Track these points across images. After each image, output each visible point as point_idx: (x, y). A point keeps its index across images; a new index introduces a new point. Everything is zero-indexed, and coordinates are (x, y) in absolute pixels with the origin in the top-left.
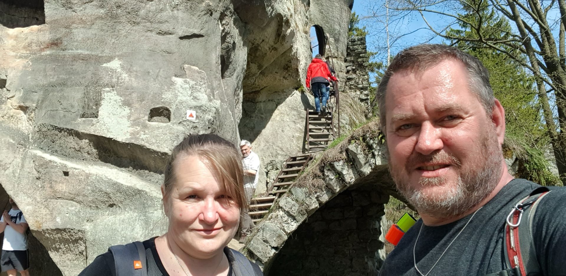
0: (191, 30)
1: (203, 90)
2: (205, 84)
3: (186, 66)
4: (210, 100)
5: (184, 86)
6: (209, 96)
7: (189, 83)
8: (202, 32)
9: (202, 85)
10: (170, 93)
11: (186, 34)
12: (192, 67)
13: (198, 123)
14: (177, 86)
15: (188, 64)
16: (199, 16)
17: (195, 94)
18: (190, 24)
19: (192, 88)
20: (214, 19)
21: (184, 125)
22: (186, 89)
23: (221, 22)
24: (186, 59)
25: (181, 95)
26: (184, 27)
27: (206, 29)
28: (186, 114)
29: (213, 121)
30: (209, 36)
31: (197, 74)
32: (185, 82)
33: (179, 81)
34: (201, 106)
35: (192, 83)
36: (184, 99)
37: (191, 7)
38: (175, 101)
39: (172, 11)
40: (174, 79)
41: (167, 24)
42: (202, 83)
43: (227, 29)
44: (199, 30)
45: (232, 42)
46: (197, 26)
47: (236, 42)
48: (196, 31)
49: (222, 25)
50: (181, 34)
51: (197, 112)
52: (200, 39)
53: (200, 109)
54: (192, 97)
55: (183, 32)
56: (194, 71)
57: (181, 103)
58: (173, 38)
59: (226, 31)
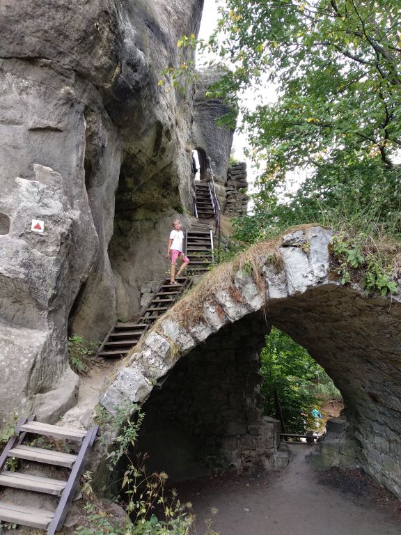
0: (45, 122)
1: (57, 196)
2: (59, 189)
3: (36, 166)
4: (65, 209)
5: (31, 190)
6: (64, 205)
7: (37, 186)
8: (60, 126)
9: (56, 190)
10: (11, 197)
11: (38, 126)
12: (44, 167)
13: (48, 236)
14: (22, 188)
15: (40, 163)
16: (56, 105)
17: (45, 201)
18: (44, 114)
19: (41, 193)
20: (76, 112)
21: (27, 238)
22: (33, 193)
23: (86, 118)
24: (38, 157)
25: (25, 200)
26: (36, 117)
27: (65, 123)
28: (31, 224)
29: (68, 235)
30: (69, 131)
31: (51, 177)
32: (34, 185)
33: (24, 183)
34: (52, 216)
35: (42, 186)
36: (30, 205)
37: (45, 93)
38: (16, 208)
39: (20, 94)
40: (19, 179)
41: (13, 111)
42: (55, 188)
43: (94, 128)
44: (55, 123)
45: (100, 145)
46: (54, 117)
47: (106, 146)
48: (52, 124)
49: (88, 122)
50: (31, 125)
51: (45, 223)
52: (57, 134)
53: (51, 220)
54: (41, 204)
55: (34, 122)
56: (46, 172)
57: (25, 210)
58: (21, 129)
59: (92, 130)
